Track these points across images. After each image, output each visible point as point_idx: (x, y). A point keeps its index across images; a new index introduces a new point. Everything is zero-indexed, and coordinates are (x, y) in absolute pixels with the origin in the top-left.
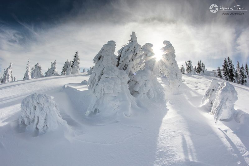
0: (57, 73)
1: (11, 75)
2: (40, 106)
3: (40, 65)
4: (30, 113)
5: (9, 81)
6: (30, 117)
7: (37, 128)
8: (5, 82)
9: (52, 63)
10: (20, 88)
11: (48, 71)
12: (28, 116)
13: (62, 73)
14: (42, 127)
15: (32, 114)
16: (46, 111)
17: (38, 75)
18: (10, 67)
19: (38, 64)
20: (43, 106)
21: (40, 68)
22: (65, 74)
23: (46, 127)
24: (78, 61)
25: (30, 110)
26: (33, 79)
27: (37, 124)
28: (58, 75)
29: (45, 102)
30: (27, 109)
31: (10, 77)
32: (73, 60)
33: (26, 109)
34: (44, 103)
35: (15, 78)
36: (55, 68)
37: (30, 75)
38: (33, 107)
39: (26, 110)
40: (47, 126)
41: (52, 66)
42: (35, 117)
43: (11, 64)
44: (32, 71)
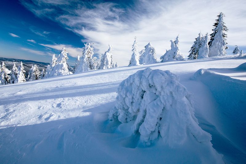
0: (181, 57)
1: (110, 61)
2: (154, 92)
3: (152, 46)
4: (132, 102)
5: (108, 68)
6: (130, 110)
7: (137, 132)
8: (103, 68)
9: (171, 41)
10: (123, 75)
11: (166, 54)
12: (126, 108)
13: (189, 56)
14: (149, 132)
15: (134, 104)
16: (165, 101)
17: (149, 60)
18: (109, 50)
19: (149, 44)
20: (160, 93)
21: (153, 51)
22: (195, 58)
23: (156, 134)
24: (224, 32)
25: (133, 98)
26: (142, 65)
27: (140, 124)
28: (183, 60)
29: (166, 83)
30: (128, 94)
31: (109, 63)
32: (213, 32)
33: (126, 95)
34: (164, 86)
35: (116, 66)
36: (177, 49)
37: (137, 59)
38: (138, 92)
39: (124, 96)
40: (159, 132)
41: (172, 46)
42: (138, 110)
43: (111, 47)
44: (141, 56)
